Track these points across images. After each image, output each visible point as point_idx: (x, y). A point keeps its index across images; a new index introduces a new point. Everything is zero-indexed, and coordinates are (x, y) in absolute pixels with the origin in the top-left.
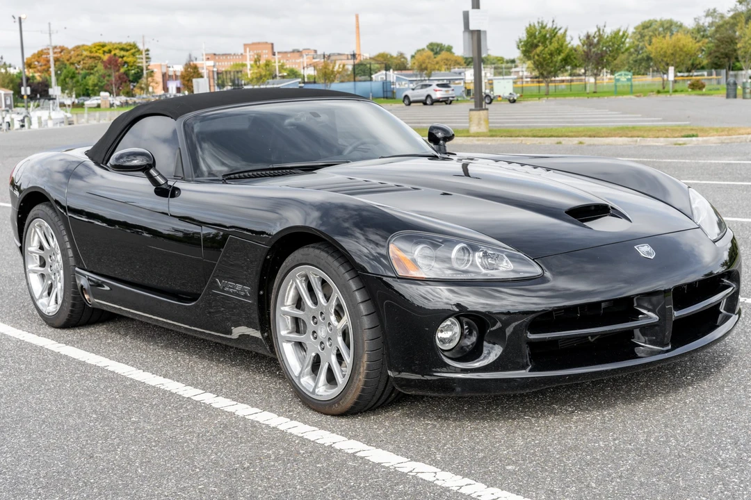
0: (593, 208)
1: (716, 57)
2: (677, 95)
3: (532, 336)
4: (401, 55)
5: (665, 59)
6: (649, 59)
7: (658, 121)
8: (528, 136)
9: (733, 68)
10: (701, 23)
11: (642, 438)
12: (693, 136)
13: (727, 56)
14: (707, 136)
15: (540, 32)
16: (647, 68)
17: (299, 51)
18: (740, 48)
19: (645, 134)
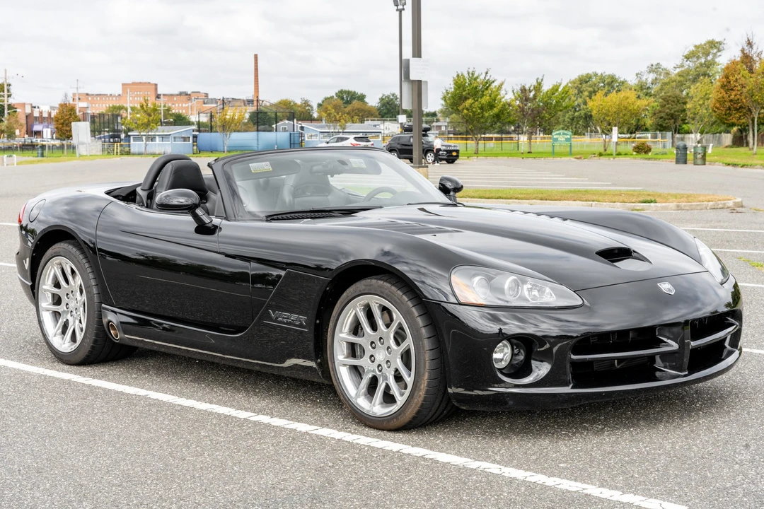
0: (616, 251)
1: (661, 118)
2: (621, 158)
3: (573, 357)
4: (306, 103)
5: (608, 118)
6: (588, 117)
7: (607, 185)
8: (474, 197)
9: (678, 130)
10: (644, 79)
11: (668, 447)
12: (652, 202)
13: (672, 116)
14: (666, 202)
15: (470, 84)
16: (586, 127)
17: (187, 94)
18: (689, 109)
19: (601, 199)
